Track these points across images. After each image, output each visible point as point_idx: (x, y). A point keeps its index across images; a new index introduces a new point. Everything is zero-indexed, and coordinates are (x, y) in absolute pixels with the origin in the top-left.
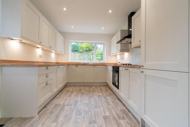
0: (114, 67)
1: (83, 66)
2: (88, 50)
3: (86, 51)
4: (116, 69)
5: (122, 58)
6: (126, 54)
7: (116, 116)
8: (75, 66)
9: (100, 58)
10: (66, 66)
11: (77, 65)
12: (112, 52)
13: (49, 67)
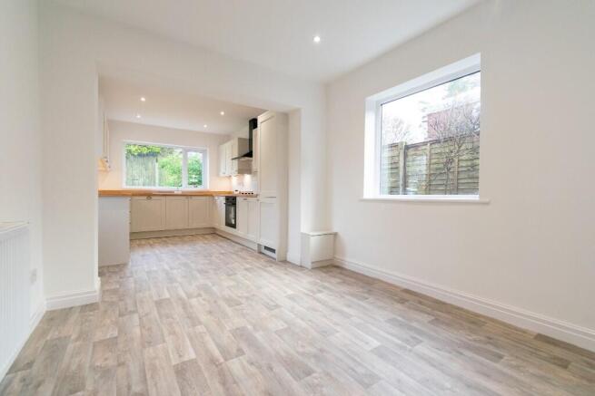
0: (227, 199)
1: (162, 198)
2: (147, 155)
3: (140, 155)
4: (231, 201)
5: (241, 183)
6: (247, 177)
12: (222, 170)
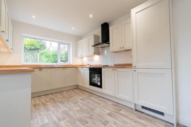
7: (115, 111)
8: (38, 70)
9: (65, 59)
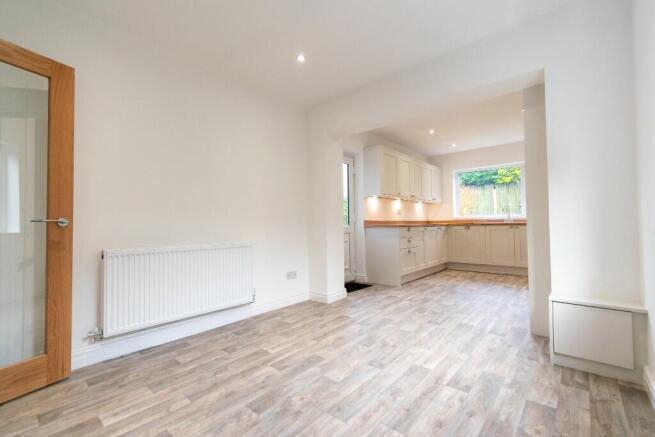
10: (443, 228)
11: (468, 224)
13: (412, 229)
